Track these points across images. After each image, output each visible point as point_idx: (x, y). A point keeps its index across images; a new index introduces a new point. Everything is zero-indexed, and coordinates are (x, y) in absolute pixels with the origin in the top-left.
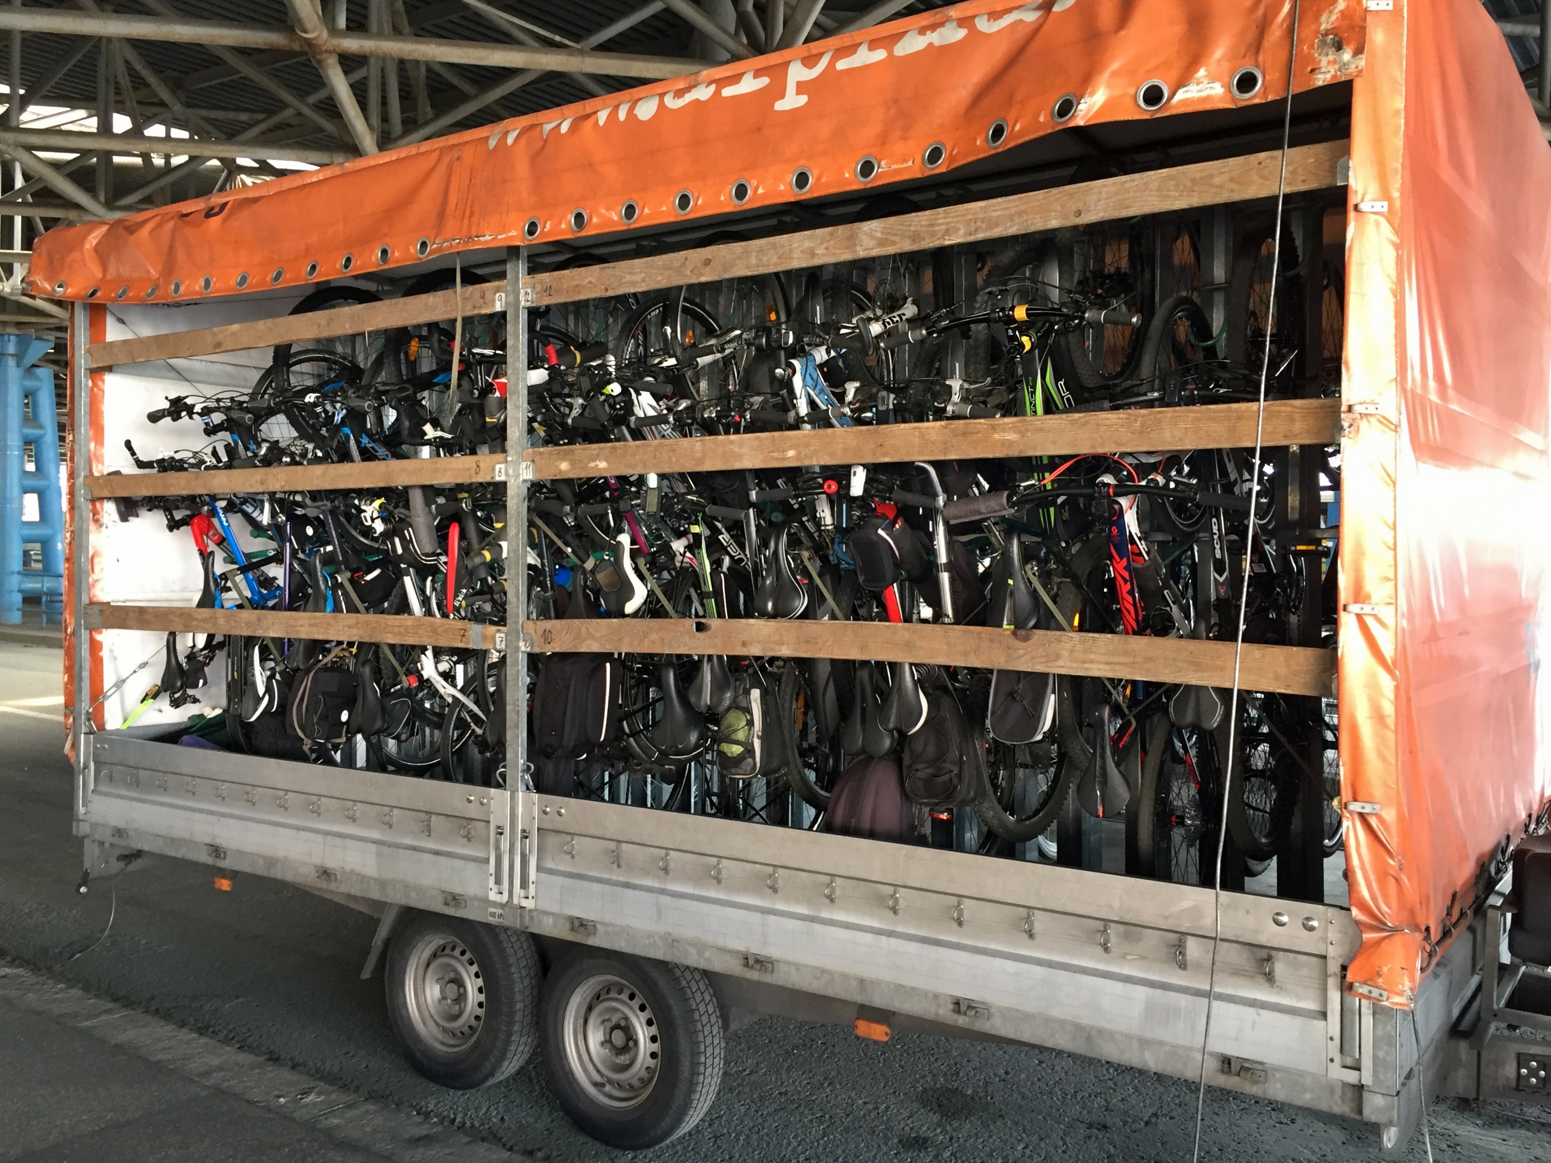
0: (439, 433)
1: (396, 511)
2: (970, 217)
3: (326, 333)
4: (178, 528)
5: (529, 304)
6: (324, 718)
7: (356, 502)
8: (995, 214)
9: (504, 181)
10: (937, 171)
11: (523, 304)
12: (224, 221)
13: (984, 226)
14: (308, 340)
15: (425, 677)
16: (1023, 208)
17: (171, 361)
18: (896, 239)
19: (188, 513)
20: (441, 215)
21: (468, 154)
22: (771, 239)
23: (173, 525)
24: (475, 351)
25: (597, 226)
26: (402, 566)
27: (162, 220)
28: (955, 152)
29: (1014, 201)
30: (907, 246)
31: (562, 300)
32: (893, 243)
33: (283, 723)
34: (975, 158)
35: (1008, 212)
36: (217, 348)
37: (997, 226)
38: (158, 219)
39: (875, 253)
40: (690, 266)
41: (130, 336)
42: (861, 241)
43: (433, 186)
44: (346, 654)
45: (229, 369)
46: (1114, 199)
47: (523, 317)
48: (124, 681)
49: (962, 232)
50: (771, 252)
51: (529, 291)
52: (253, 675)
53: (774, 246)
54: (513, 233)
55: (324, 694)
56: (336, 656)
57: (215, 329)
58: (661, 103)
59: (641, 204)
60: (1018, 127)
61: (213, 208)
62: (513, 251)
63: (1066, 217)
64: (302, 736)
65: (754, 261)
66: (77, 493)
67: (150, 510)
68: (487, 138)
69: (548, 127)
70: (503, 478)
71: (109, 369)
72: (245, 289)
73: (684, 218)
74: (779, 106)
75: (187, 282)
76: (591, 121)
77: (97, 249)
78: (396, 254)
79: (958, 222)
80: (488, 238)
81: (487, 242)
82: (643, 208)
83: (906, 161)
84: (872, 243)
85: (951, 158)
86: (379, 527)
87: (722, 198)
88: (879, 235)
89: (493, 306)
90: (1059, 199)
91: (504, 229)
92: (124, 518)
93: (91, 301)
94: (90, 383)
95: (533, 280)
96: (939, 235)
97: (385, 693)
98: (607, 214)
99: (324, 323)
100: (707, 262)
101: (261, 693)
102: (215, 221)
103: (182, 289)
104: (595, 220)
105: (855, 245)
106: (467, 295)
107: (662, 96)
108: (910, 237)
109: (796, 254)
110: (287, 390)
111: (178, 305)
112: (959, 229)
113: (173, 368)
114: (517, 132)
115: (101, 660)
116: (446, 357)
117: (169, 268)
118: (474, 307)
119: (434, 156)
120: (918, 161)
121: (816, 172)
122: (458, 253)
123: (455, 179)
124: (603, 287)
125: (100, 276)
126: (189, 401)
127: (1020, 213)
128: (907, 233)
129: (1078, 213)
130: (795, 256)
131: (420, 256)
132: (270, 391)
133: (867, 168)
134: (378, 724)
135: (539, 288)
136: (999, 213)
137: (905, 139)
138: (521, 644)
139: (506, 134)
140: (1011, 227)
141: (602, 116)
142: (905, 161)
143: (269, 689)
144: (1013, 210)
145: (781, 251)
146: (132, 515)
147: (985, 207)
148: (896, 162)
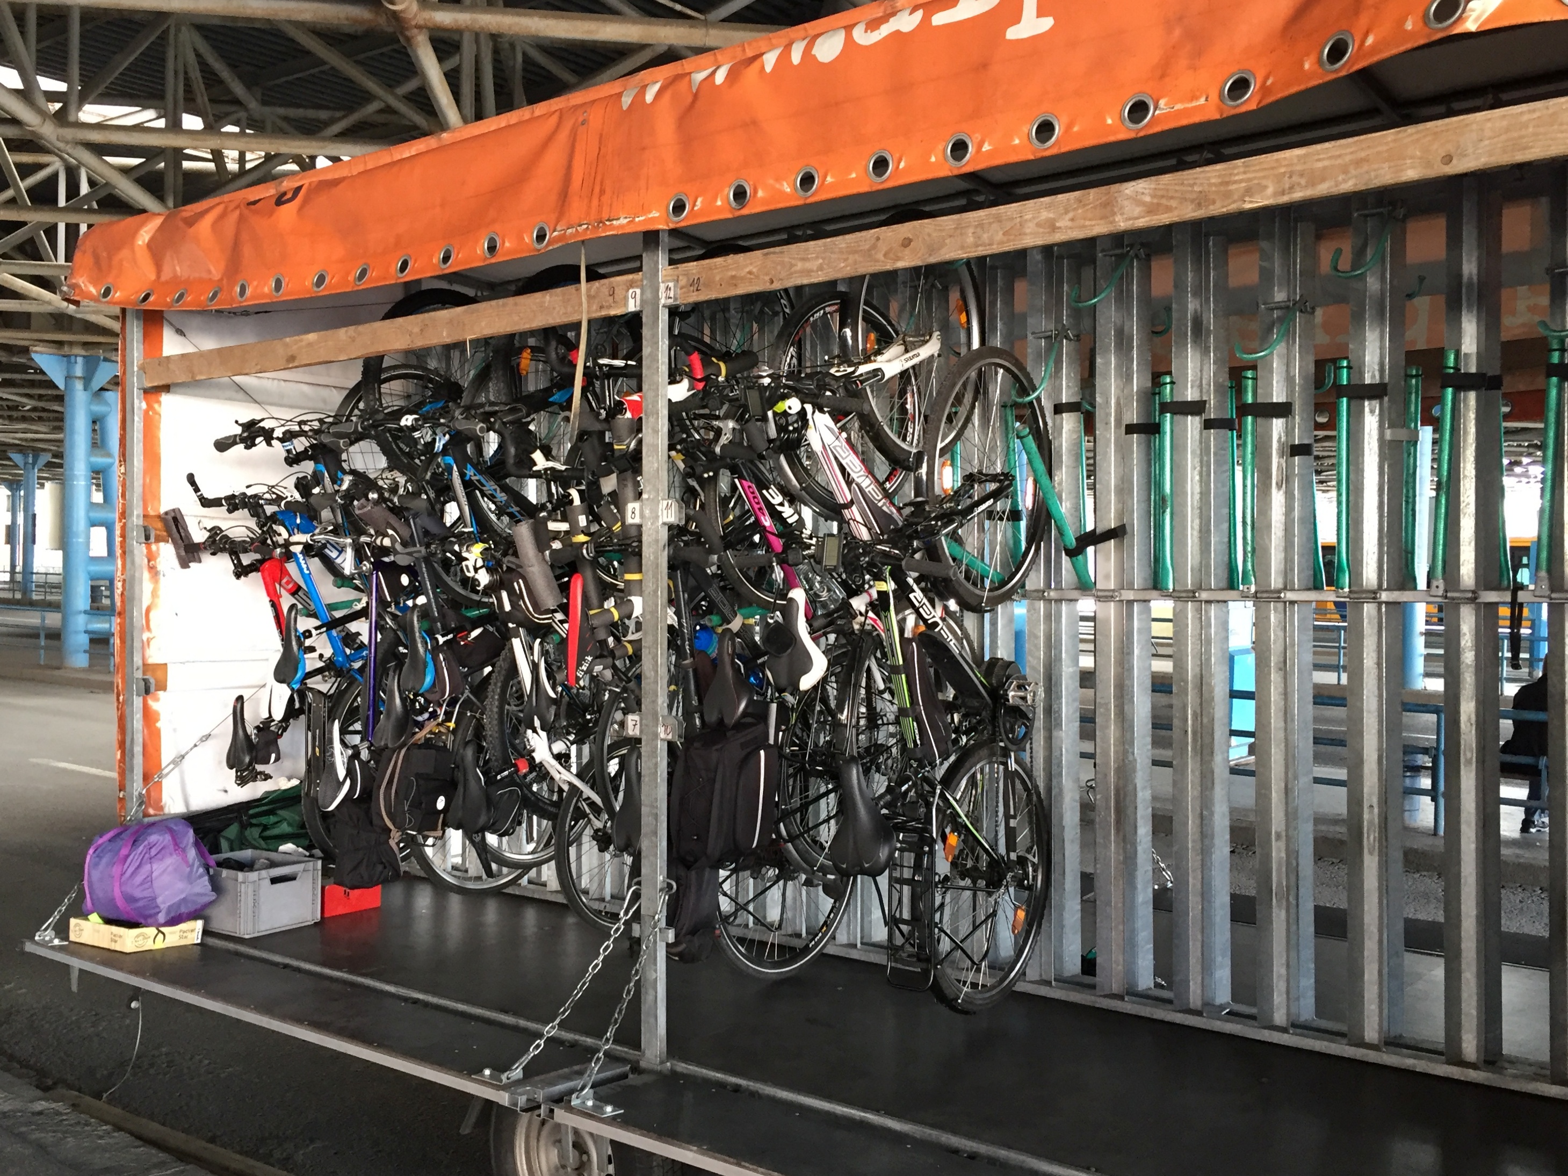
0: (551, 464)
1: (505, 560)
2: (1282, 170)
3: (419, 343)
4: (246, 575)
5: (670, 301)
6: (416, 805)
7: (456, 548)
8: (1320, 165)
9: (644, 149)
10: (1243, 109)
11: (663, 302)
12: (301, 208)
13: (1303, 182)
14: (397, 351)
15: (537, 761)
16: (1363, 154)
17: (236, 379)
18: (1173, 203)
19: (258, 556)
20: (564, 195)
21: (596, 117)
22: (994, 210)
23: (241, 571)
24: (601, 361)
25: (764, 201)
26: (511, 625)
27: (226, 208)
28: (1269, 82)
29: (1348, 146)
30: (1189, 213)
31: (713, 295)
32: (1169, 209)
33: (368, 812)
34: (1302, 87)
35: (1339, 161)
36: (291, 363)
37: (1323, 180)
38: (221, 208)
39: (1142, 223)
40: (883, 247)
41: (190, 349)
42: (1122, 208)
43: (554, 158)
44: (443, 730)
45: (305, 388)
46: (1503, 137)
47: (664, 316)
48: (183, 757)
49: (1270, 191)
50: (995, 226)
51: (671, 285)
52: (332, 755)
53: (998, 219)
54: (655, 214)
55: (418, 776)
56: (431, 732)
57: (288, 340)
58: (849, 37)
59: (821, 173)
60: (1370, 41)
61: (285, 194)
62: (651, 238)
63: (1429, 164)
64: (392, 827)
65: (970, 240)
66: (128, 535)
67: (214, 554)
68: (620, 95)
69: (699, 77)
70: (637, 520)
71: (166, 388)
72: (322, 291)
73: (881, 187)
74: (1013, 33)
75: (255, 283)
76: (756, 65)
77: (149, 246)
78: (507, 244)
79: (1264, 177)
80: (623, 221)
81: (622, 226)
82: (825, 177)
83: (1196, 98)
84: (1137, 210)
85: (1265, 90)
86: (484, 578)
87: (933, 159)
88: (1147, 199)
89: (626, 305)
90: (1418, 140)
91: (644, 210)
92: (184, 564)
93: (145, 306)
94: (144, 405)
95: (676, 272)
96: (1236, 197)
97: (490, 780)
98: (778, 186)
99: (416, 330)
100: (907, 243)
101: (341, 776)
102: (289, 209)
103: (248, 292)
104: (760, 194)
105: (1114, 214)
106: (593, 292)
107: (849, 28)
108: (1192, 201)
109: (1030, 228)
110: (377, 411)
111: (245, 313)
112: (1266, 187)
113: (240, 387)
114: (657, 87)
115: (158, 732)
116: (566, 370)
117: (234, 266)
118: (601, 307)
119: (554, 119)
120: (1214, 96)
121: (1065, 119)
122: (583, 242)
123: (580, 147)
124: (767, 278)
125: (153, 277)
126: (267, 424)
127: (1358, 163)
128: (1188, 196)
129: (1448, 159)
130: (1028, 231)
131: (538, 247)
132: (356, 412)
133: (1139, 110)
134: (482, 820)
135: (683, 281)
136: (1326, 163)
137: (1193, 68)
138: (661, 730)
139: (644, 89)
140: (1345, 181)
141: (770, 60)
142: (1194, 98)
143: (350, 772)
144: (1348, 158)
145: (1008, 225)
146: (194, 561)
147: (1305, 155)
148: (1181, 101)
